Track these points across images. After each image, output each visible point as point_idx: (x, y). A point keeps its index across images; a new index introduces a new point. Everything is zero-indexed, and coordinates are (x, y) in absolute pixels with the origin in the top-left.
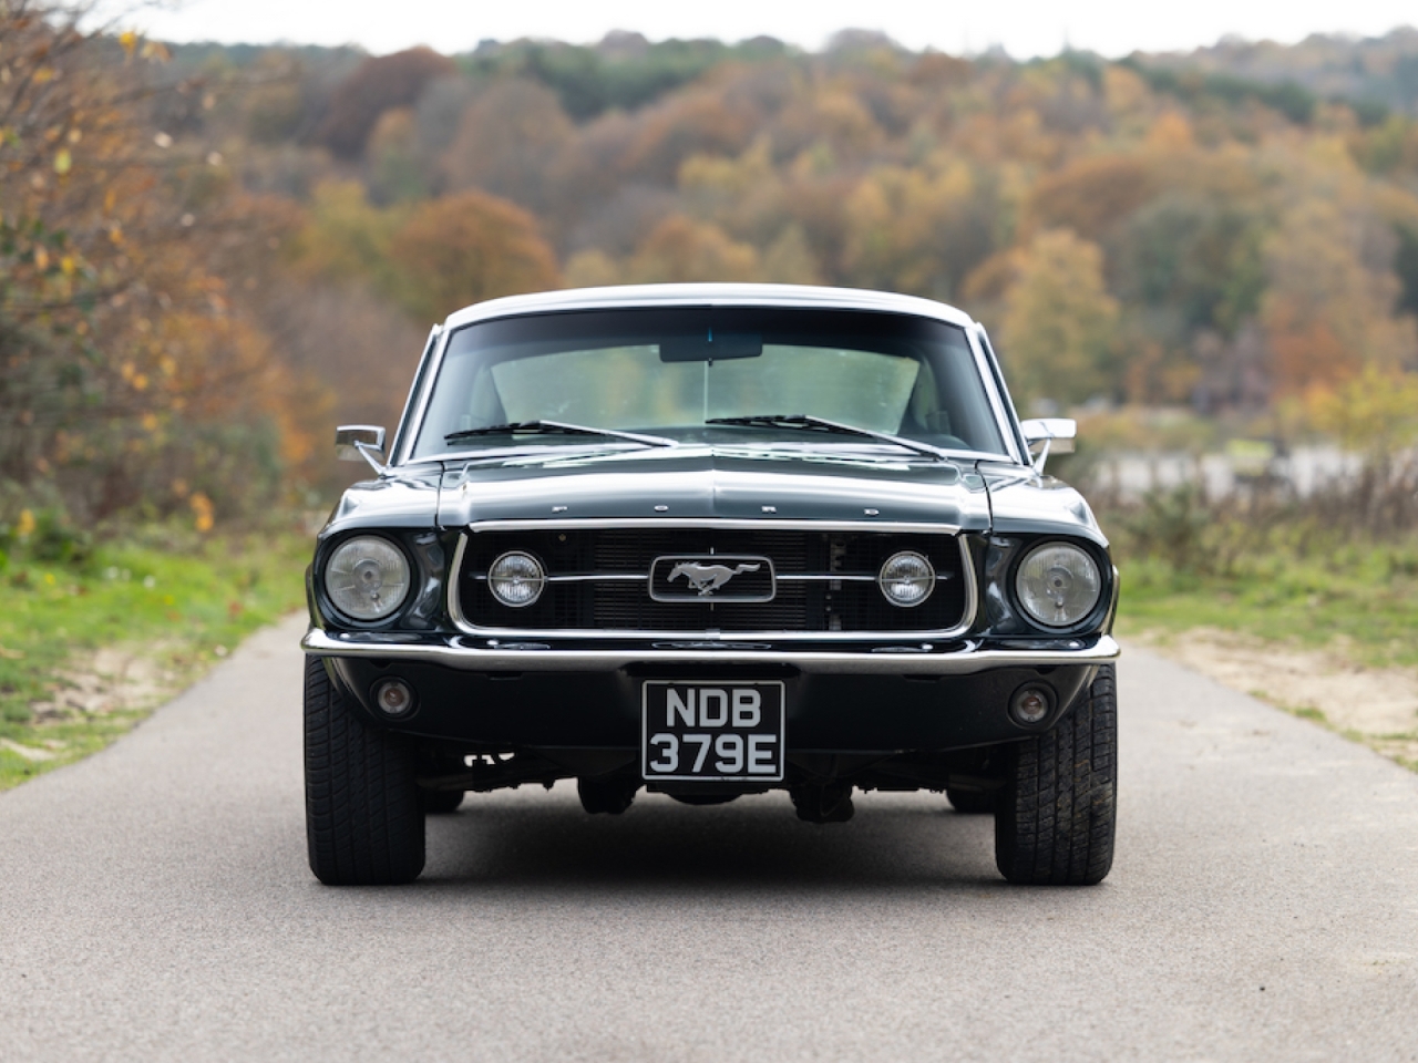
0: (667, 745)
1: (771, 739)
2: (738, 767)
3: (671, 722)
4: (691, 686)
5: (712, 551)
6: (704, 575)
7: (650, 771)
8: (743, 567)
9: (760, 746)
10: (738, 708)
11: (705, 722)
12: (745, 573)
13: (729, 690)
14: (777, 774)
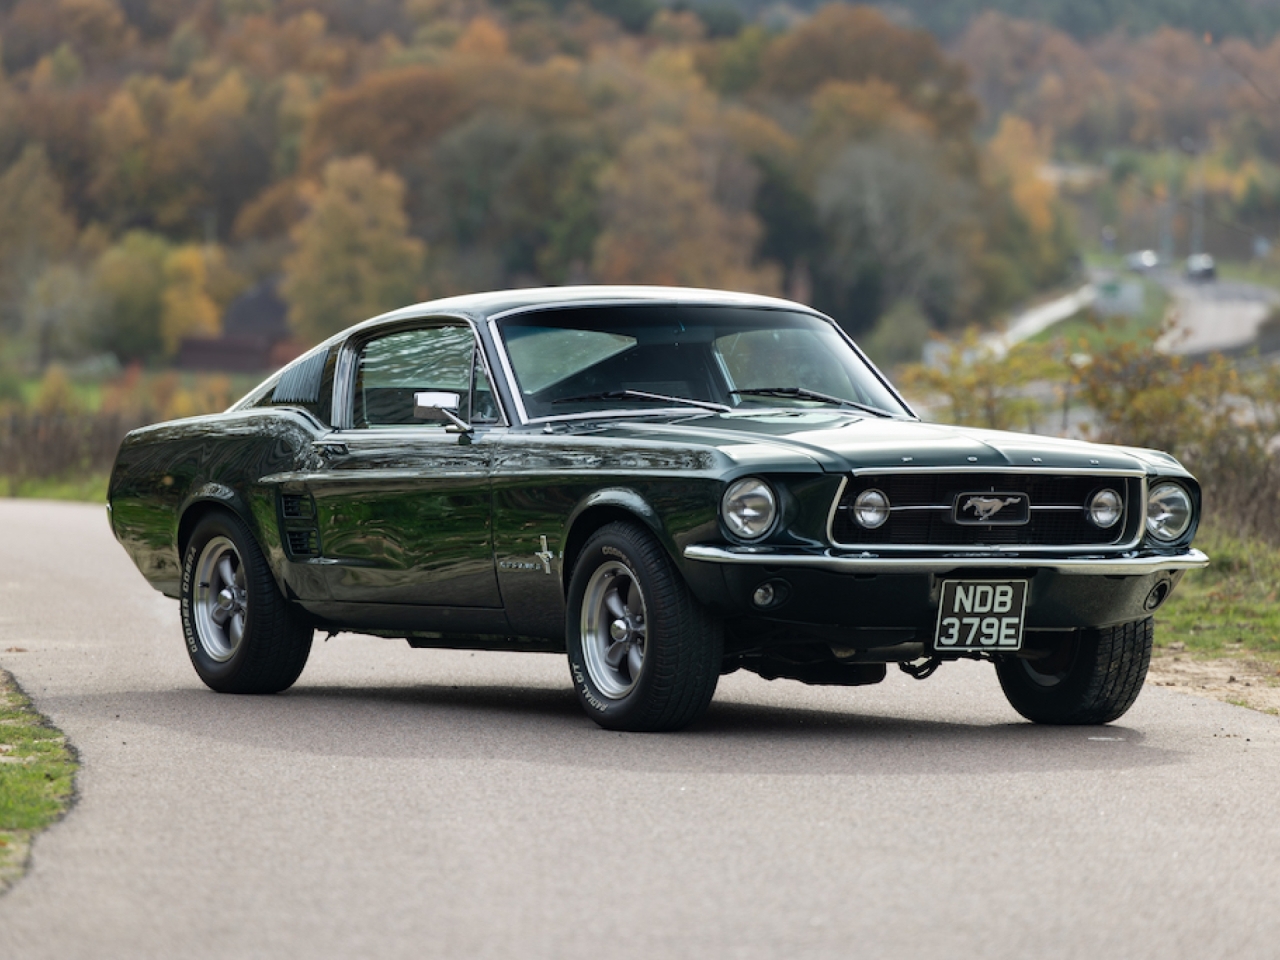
0: (952, 625)
1: (1015, 620)
2: (992, 641)
3: (956, 609)
4: (972, 584)
5: (992, 489)
6: (987, 505)
7: (940, 644)
8: (1010, 500)
9: (1009, 626)
10: (999, 599)
11: (978, 609)
12: (1011, 504)
13: (994, 588)
14: (1017, 645)
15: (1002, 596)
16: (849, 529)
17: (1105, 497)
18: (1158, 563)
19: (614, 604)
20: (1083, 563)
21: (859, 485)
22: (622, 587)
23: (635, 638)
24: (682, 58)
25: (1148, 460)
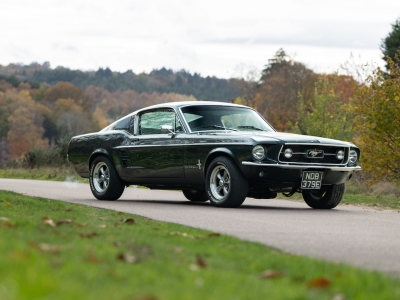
0: (305, 183)
1: (319, 182)
2: (314, 186)
3: (306, 178)
4: (310, 172)
6: (314, 153)
7: (302, 187)
8: (319, 152)
11: (311, 179)
13: (315, 173)
14: (319, 188)
15: (317, 176)
16: (283, 158)
17: (340, 152)
18: (351, 168)
19: (219, 176)
20: (335, 168)
21: (286, 147)
22: (222, 172)
23: (226, 185)
24: (27, 93)
25: (348, 144)
